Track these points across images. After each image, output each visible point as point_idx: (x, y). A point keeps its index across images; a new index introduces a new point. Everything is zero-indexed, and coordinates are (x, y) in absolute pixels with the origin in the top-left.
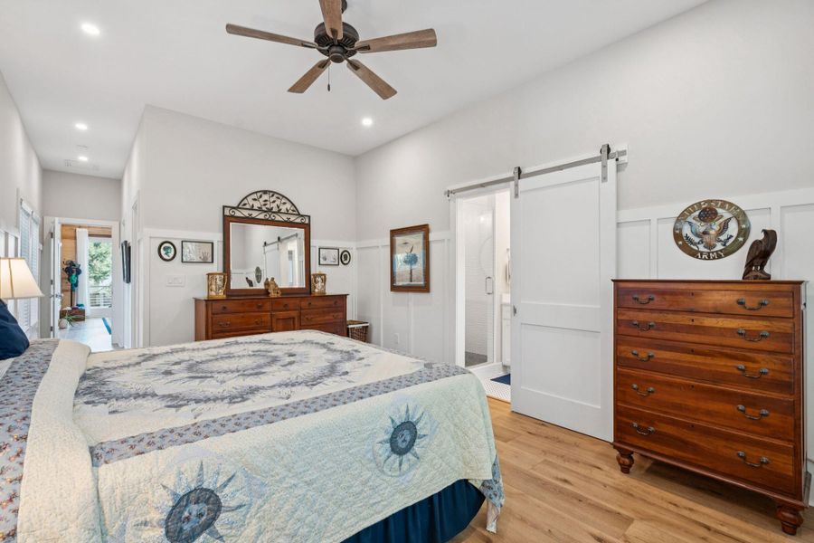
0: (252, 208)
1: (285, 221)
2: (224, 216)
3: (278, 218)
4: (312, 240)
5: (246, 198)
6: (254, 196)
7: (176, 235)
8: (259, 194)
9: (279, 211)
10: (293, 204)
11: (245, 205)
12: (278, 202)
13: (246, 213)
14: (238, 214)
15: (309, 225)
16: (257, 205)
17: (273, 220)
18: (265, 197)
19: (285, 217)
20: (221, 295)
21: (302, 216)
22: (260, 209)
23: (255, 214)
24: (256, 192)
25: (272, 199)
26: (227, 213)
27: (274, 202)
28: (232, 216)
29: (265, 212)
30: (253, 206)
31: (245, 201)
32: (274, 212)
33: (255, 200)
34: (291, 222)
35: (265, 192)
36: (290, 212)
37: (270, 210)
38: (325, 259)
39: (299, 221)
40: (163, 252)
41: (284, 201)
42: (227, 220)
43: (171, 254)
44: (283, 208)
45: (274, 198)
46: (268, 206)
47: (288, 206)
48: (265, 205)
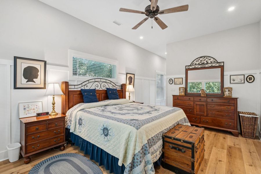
0: (196, 64)
1: (210, 67)
2: (186, 69)
3: (207, 66)
4: (224, 73)
5: (193, 61)
6: (197, 60)
7: (172, 77)
8: (198, 59)
9: (207, 63)
10: (214, 59)
11: (193, 64)
12: (207, 60)
13: (193, 67)
14: (190, 67)
15: (223, 66)
16: (197, 63)
17: (204, 67)
18: (202, 59)
19: (210, 65)
20: (183, 94)
21: (219, 63)
22: (199, 64)
23: (197, 66)
24: (197, 58)
25: (204, 59)
26: (187, 68)
27: (205, 60)
28: (189, 69)
29: (201, 64)
30: (196, 63)
31: (193, 63)
32: (205, 64)
33: (197, 61)
34: (213, 66)
35: (201, 57)
36: (213, 62)
37: (203, 64)
38: (234, 80)
39: (218, 65)
40: (170, 82)
41: (210, 58)
42: (187, 70)
43: (172, 82)
44: (209, 62)
45: (205, 59)
46: (202, 62)
47: (212, 60)
48: (201, 62)
